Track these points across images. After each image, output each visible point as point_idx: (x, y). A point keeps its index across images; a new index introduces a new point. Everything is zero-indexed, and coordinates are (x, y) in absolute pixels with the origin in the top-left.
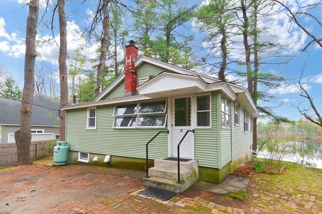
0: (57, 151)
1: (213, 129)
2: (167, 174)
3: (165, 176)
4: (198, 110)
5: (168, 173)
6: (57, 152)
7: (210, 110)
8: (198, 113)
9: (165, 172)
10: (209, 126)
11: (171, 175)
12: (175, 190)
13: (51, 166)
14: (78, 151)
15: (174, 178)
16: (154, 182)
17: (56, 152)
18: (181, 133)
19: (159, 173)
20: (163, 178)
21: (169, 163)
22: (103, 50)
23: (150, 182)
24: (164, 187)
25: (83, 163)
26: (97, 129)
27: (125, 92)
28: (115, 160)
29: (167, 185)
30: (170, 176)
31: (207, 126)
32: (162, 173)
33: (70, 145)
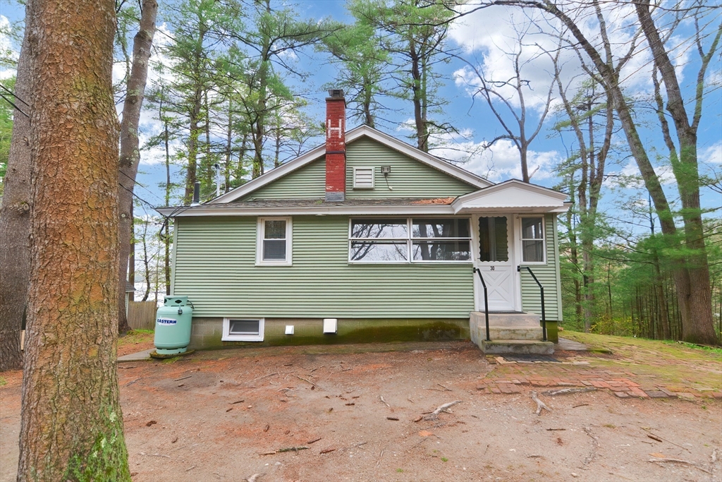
0: (173, 320)
1: (549, 266)
2: (517, 332)
3: (514, 336)
4: (523, 238)
5: (518, 330)
6: (175, 322)
7: (544, 239)
8: (523, 241)
9: (514, 330)
10: (542, 260)
11: (525, 332)
12: (546, 350)
13: (148, 360)
14: (222, 318)
15: (531, 336)
16: (509, 345)
17: (171, 322)
18: (493, 272)
19: (502, 333)
20: (512, 339)
21: (506, 317)
22: (141, 62)
23: (501, 347)
24: (528, 350)
25: (243, 344)
26: (294, 265)
27: (327, 190)
28: (349, 326)
29: (533, 346)
30: (523, 335)
31: (537, 261)
32: (508, 332)
33: (193, 303)
